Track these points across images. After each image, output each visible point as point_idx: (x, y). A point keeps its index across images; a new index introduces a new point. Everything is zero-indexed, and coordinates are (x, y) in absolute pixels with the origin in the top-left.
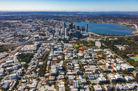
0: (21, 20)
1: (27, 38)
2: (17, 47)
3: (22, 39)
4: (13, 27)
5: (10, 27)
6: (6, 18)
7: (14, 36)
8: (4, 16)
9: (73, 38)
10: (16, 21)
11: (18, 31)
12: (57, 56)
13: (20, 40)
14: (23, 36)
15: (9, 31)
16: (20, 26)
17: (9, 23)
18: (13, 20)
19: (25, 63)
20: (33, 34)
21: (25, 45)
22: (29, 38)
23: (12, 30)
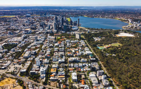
0: (20, 15)
1: (18, 31)
2: (6, 39)
3: (13, 32)
4: (9, 22)
5: (6, 21)
6: (5, 13)
7: (7, 29)
8: (3, 11)
9: (60, 32)
10: (14, 16)
11: (12, 25)
12: (36, 45)
13: (10, 33)
14: (15, 30)
15: (3, 25)
16: (15, 21)
17: (6, 18)
18: (11, 15)
19: (6, 50)
20: (25, 28)
21: (13, 37)
22: (20, 32)
23: (7, 25)
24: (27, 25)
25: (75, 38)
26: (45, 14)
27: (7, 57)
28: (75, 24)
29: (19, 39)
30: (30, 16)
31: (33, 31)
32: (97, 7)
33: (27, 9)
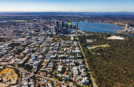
0: (28, 19)
1: (24, 33)
2: (13, 39)
3: (19, 34)
4: (17, 25)
5: (15, 25)
6: (16, 18)
7: (15, 32)
8: (15, 17)
9: (59, 34)
10: (23, 21)
11: (20, 28)
12: (36, 45)
13: (17, 35)
14: (21, 32)
15: (13, 28)
16: (24, 24)
17: (16, 22)
18: (21, 20)
19: (11, 48)
20: (30, 31)
21: (19, 38)
22: (25, 34)
23: (16, 28)
24: (32, 28)
25: (70, 39)
26: (50, 19)
27: (11, 53)
28: (74, 28)
29: (24, 39)
30: (36, 21)
31: (36, 33)
32: (99, 13)
33: (35, 15)
